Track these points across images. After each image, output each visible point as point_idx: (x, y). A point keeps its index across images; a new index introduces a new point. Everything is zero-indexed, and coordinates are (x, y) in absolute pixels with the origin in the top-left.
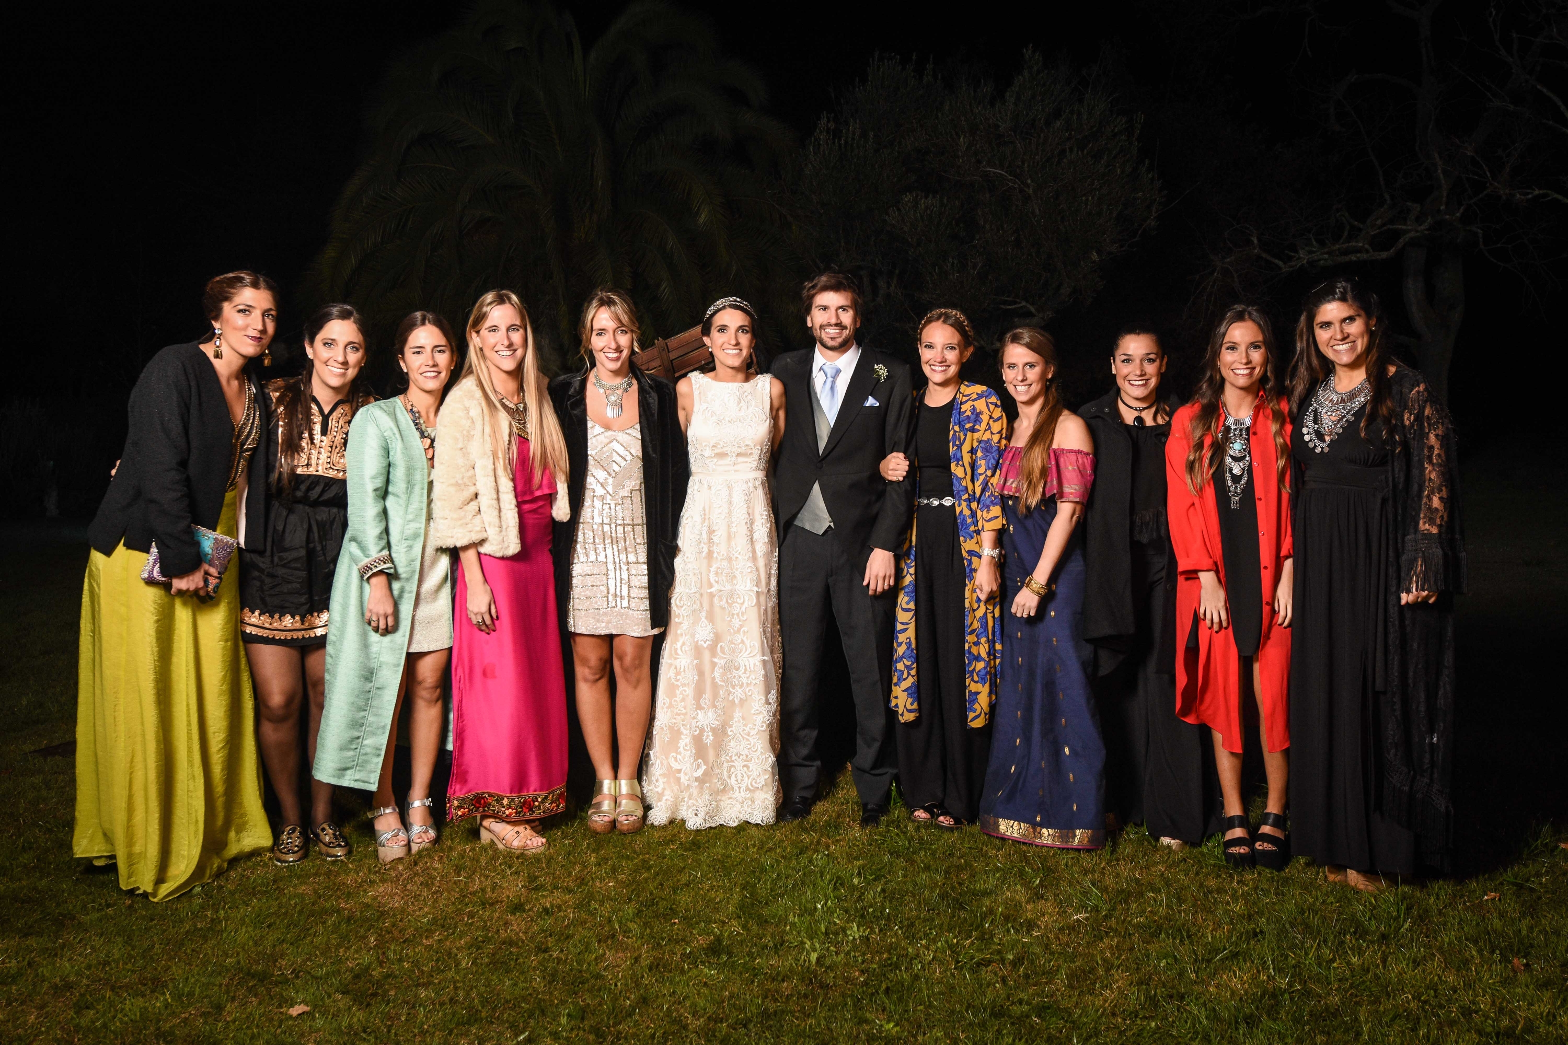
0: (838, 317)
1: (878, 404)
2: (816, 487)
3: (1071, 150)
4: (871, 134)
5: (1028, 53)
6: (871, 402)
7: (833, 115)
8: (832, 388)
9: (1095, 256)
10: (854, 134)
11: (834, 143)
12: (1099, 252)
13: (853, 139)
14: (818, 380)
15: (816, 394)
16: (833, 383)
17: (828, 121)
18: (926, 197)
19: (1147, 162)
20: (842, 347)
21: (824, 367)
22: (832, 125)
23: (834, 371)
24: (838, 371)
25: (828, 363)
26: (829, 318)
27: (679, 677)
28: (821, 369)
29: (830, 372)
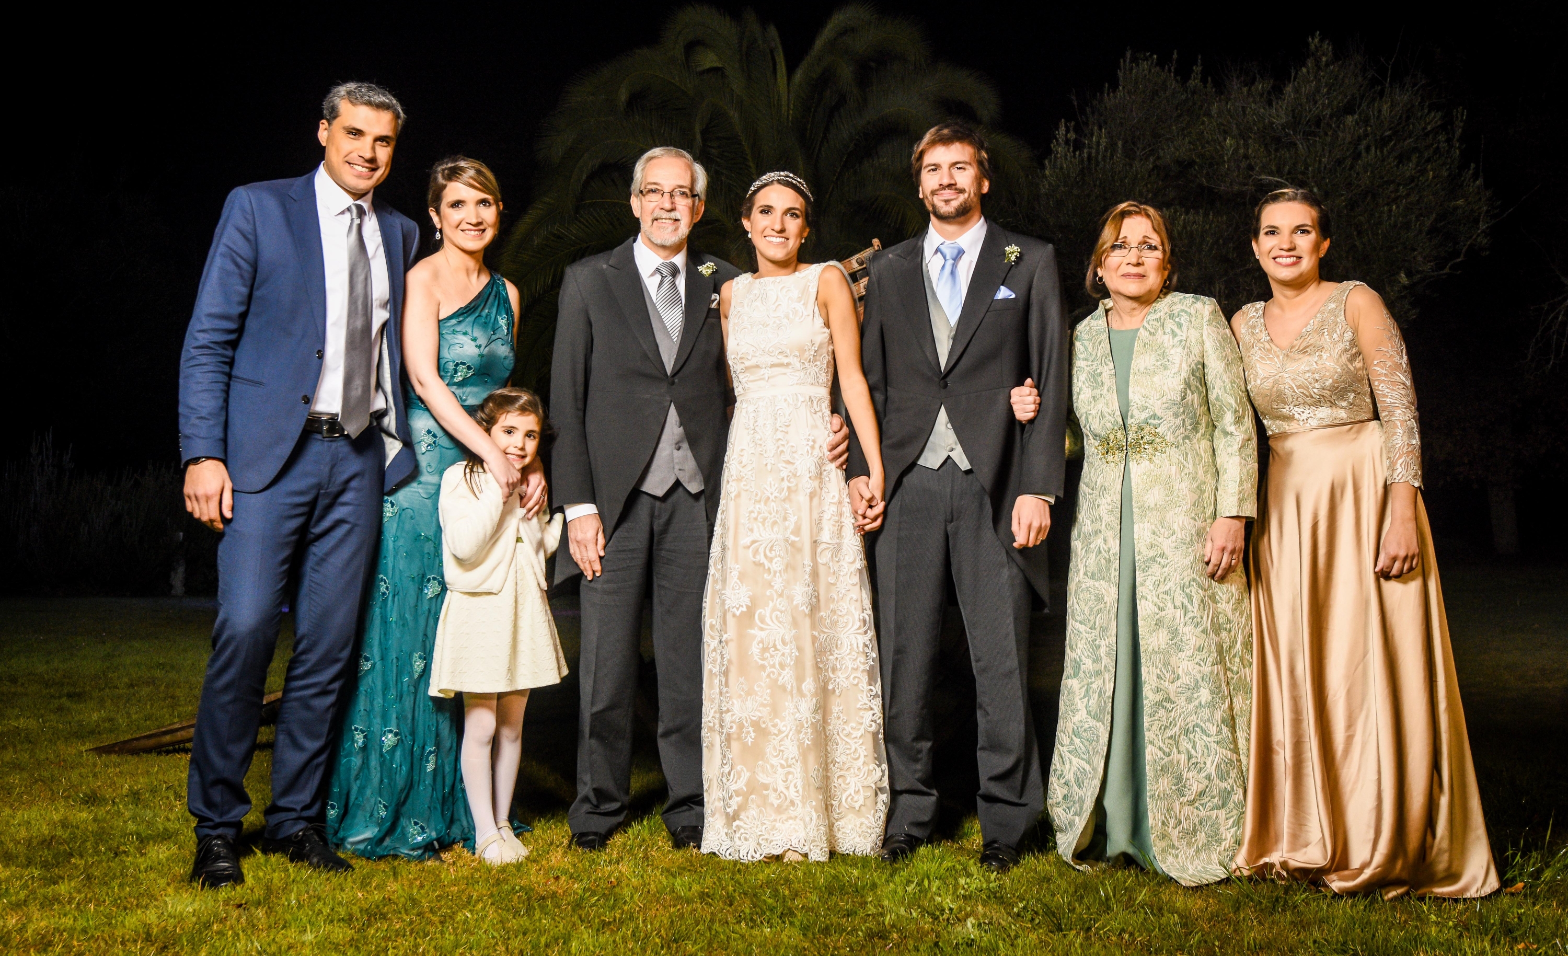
0: (951, 176)
1: (1013, 296)
2: (943, 416)
3: (1368, 149)
4: (1120, 144)
5: (1314, 42)
6: (1004, 293)
7: (1073, 123)
8: (953, 273)
9: (1403, 278)
10: (1098, 144)
11: (1074, 156)
12: (1409, 275)
13: (1098, 152)
14: (933, 265)
15: (930, 282)
16: (954, 266)
17: (1068, 131)
18: (1187, 213)
19: (1473, 165)
20: (962, 215)
21: (942, 247)
22: (1072, 136)
23: (956, 252)
24: (961, 252)
25: (948, 242)
26: (941, 179)
27: (767, 655)
28: (938, 250)
29: (949, 253)
